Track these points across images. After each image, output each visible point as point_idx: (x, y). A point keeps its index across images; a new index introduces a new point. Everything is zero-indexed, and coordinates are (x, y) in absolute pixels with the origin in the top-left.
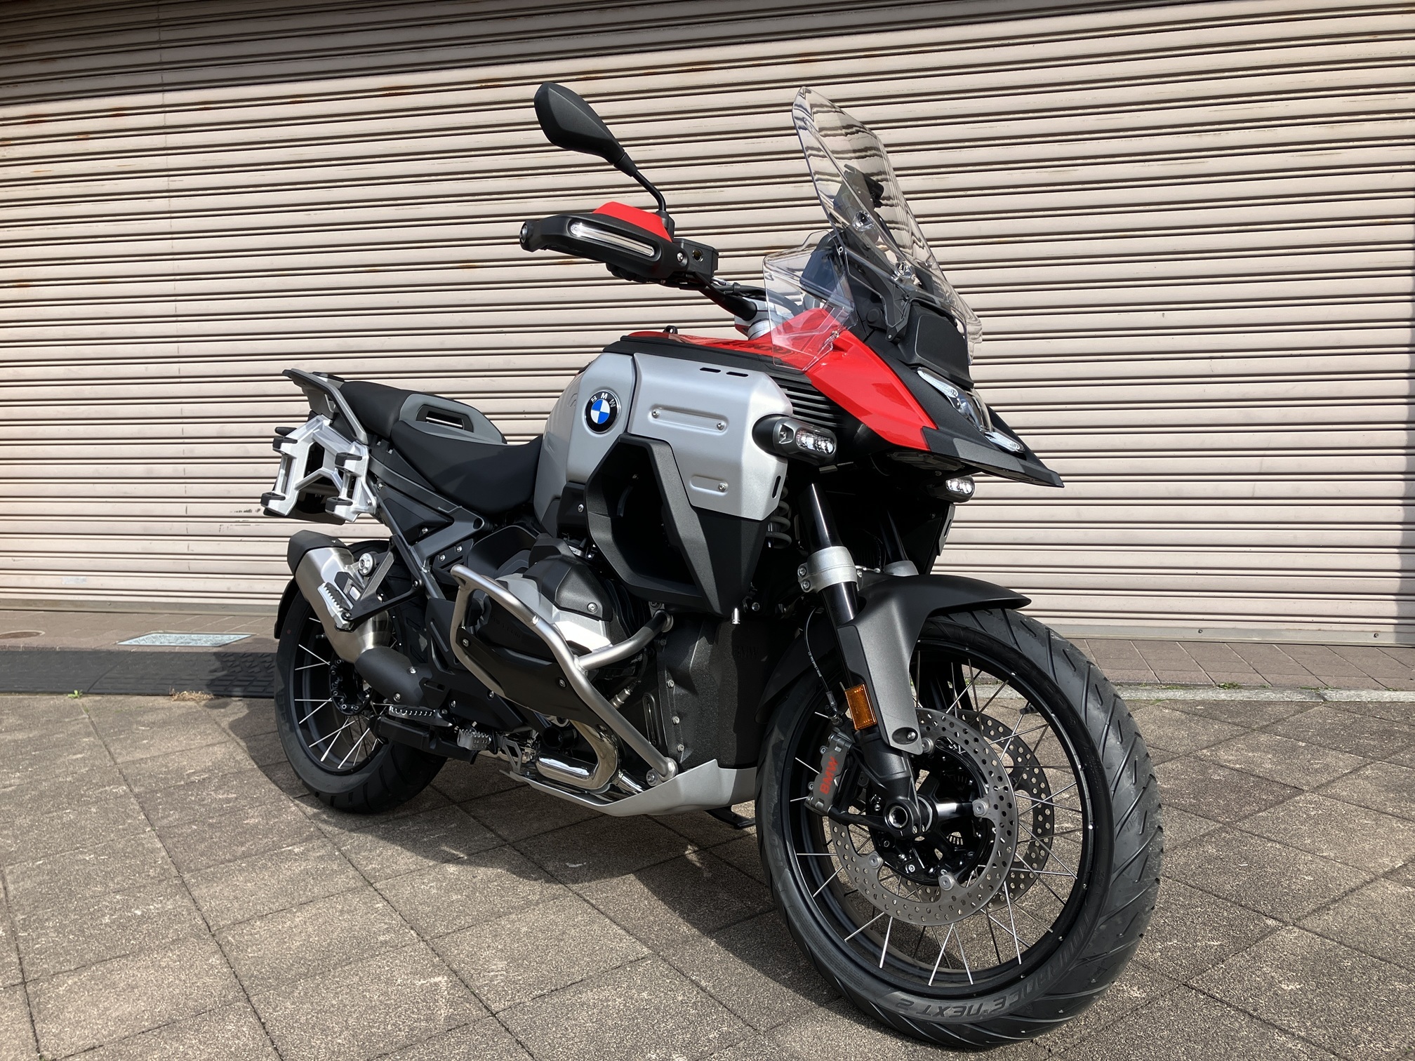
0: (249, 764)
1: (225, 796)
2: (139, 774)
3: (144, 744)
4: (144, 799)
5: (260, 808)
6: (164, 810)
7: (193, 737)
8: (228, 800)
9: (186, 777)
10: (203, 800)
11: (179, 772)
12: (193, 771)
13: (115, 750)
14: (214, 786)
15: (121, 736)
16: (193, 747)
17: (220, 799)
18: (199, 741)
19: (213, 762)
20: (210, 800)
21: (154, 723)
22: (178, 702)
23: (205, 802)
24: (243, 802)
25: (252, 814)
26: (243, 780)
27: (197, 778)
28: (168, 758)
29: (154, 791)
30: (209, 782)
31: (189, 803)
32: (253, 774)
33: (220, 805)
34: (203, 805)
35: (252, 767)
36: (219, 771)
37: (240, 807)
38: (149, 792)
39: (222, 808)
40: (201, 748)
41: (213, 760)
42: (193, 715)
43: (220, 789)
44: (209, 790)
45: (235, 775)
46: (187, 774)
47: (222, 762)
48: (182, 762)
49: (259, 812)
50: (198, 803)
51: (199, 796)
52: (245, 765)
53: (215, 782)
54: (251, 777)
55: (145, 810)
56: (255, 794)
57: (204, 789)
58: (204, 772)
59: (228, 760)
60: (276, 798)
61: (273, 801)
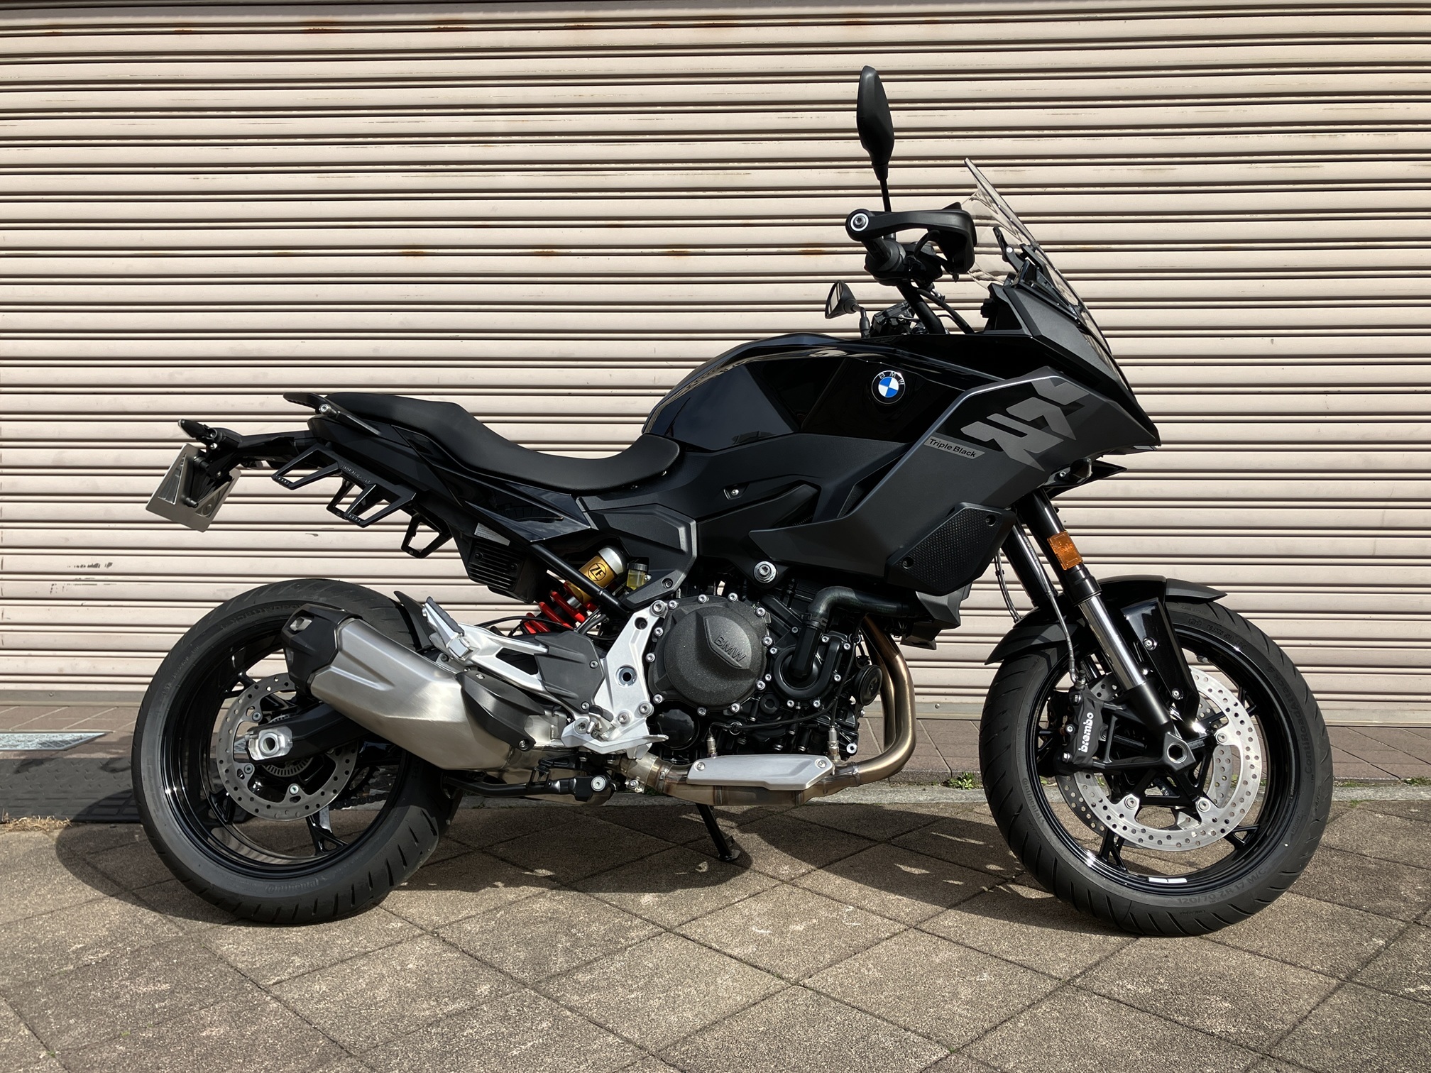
0: (168, 929)
1: (151, 988)
4: (17, 999)
5: (218, 1007)
6: (57, 1017)
8: (160, 996)
9: (73, 956)
10: (117, 998)
11: (59, 948)
12: (81, 946)
14: (126, 970)
16: (66, 905)
17: (144, 994)
18: (72, 895)
19: (108, 930)
20: (128, 996)
22: (18, 834)
23: (122, 1001)
24: (186, 998)
25: (209, 1019)
26: (170, 958)
27: (92, 957)
28: (32, 924)
29: (29, 984)
30: (116, 965)
31: (96, 1002)
32: (182, 948)
33: (149, 1004)
34: (121, 1006)
35: (175, 935)
36: (125, 945)
37: (184, 1006)
38: (20, 986)
39: (155, 1010)
40: (80, 906)
41: (107, 926)
42: (46, 852)
43: (138, 977)
44: (120, 978)
45: (154, 949)
46: (74, 952)
47: (124, 929)
48: (58, 930)
49: (220, 1016)
50: (110, 1002)
51: (107, 991)
52: (163, 932)
53: (125, 964)
54: (182, 952)
55: (26, 1019)
56: (199, 981)
57: (111, 977)
58: (101, 946)
59: (132, 925)
60: (237, 988)
61: (235, 993)
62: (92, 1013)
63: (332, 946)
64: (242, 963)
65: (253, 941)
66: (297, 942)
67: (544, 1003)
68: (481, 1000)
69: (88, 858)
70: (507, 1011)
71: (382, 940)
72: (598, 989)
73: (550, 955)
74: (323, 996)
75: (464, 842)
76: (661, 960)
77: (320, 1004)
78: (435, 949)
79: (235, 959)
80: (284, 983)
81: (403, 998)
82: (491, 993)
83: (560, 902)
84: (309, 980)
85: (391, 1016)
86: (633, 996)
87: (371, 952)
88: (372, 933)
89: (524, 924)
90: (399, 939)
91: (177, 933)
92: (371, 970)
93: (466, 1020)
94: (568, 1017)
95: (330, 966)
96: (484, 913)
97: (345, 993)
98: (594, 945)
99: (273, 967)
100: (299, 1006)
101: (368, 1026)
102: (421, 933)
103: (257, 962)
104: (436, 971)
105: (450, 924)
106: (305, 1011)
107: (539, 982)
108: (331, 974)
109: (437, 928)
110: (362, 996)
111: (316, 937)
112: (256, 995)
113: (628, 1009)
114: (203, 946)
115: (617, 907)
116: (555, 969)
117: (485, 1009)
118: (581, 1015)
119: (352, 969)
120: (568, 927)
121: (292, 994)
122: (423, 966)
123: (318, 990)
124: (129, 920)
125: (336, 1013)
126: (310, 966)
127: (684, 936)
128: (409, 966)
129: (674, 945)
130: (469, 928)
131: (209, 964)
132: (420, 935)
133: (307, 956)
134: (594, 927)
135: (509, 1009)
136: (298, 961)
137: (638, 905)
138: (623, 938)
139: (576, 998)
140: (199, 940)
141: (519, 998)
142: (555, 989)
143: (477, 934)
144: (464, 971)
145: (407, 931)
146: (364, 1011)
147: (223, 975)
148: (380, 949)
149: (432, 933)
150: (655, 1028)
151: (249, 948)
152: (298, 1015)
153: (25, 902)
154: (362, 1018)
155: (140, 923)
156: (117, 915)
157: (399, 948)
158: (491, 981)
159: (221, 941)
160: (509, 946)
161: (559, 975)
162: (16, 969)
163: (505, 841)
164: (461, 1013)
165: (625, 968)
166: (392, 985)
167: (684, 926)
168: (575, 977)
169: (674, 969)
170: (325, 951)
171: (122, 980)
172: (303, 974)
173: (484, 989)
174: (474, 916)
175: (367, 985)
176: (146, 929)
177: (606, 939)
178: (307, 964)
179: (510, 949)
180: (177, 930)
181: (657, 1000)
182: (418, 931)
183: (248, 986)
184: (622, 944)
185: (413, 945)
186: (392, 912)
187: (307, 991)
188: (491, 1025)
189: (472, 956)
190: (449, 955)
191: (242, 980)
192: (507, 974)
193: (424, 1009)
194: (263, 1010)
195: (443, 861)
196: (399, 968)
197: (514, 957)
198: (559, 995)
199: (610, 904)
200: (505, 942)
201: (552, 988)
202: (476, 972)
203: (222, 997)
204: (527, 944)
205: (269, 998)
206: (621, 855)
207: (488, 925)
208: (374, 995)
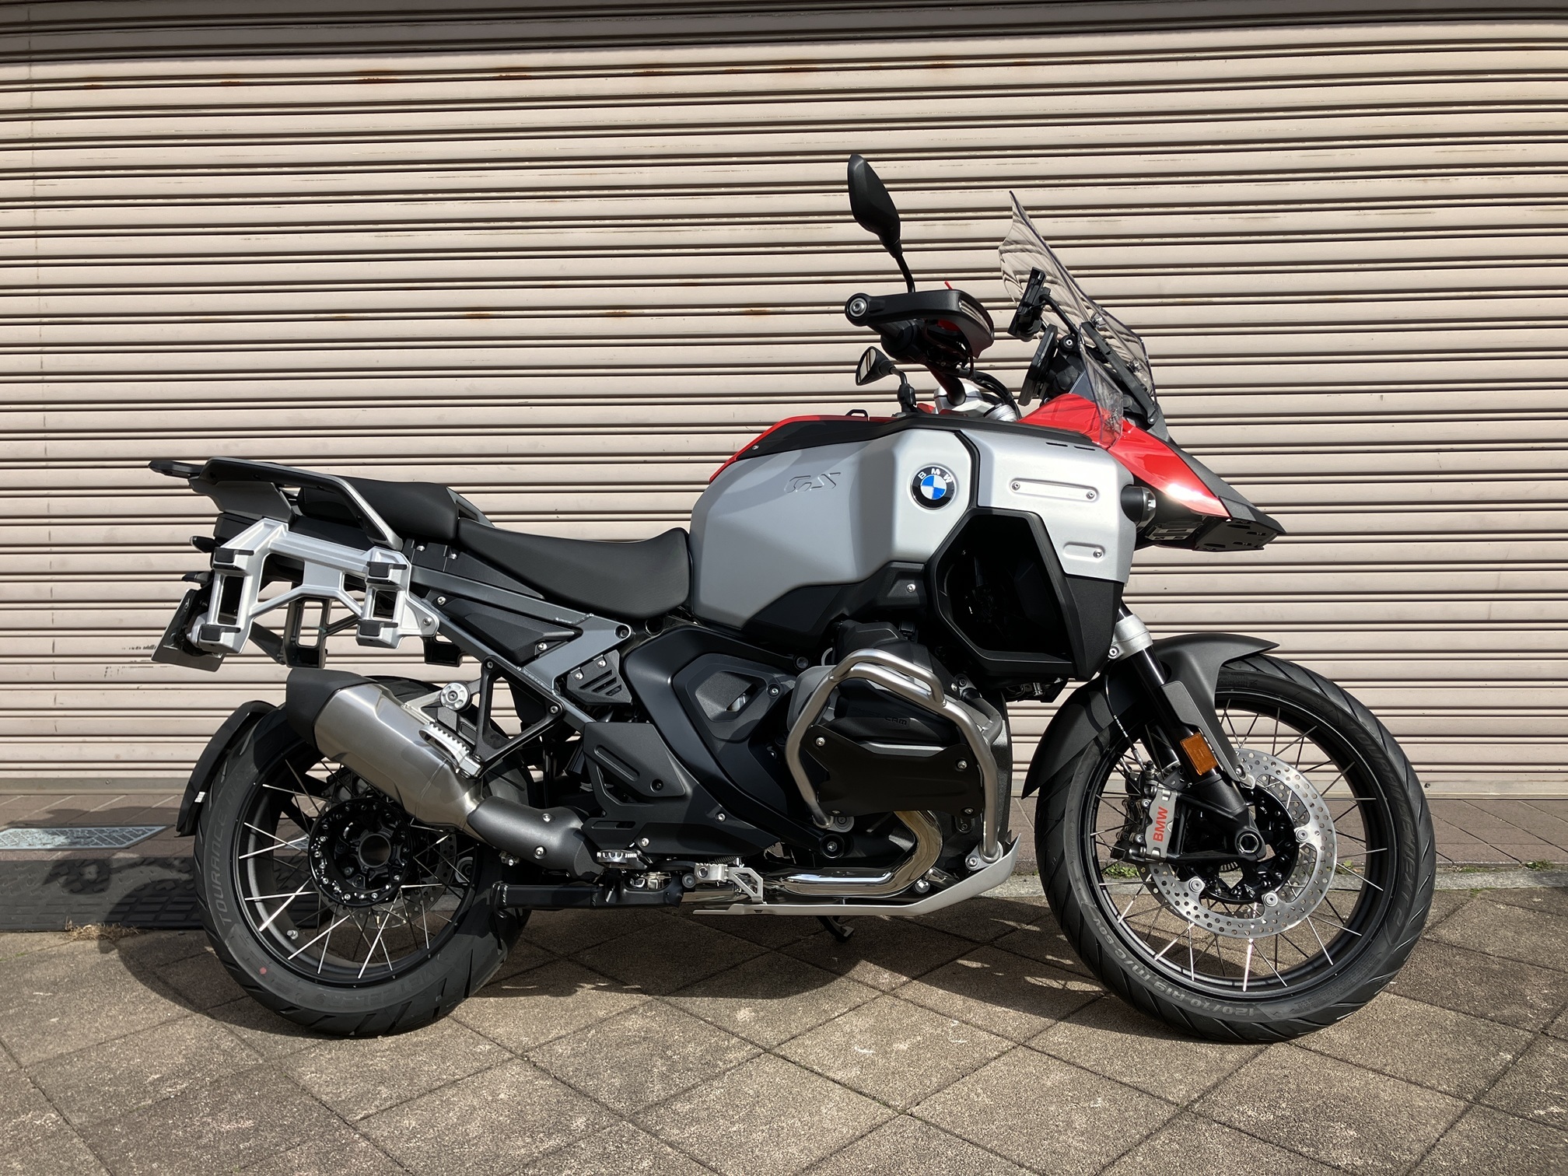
0: (248, 1056)
1: (233, 1126)
2: (69, 1087)
3: (54, 1025)
4: (96, 1140)
5: (305, 1147)
6: (138, 1160)
7: (131, 1008)
8: (244, 1135)
9: (150, 1089)
10: (200, 1137)
11: (134, 1078)
12: (158, 1076)
13: (10, 1037)
14: (206, 1104)
15: (11, 1012)
16: (139, 1028)
17: (228, 1132)
18: (147, 1015)
19: (185, 1057)
20: (210, 1135)
21: (55, 983)
22: (82, 943)
23: (204, 1141)
24: (271, 1137)
25: (296, 1161)
26: (251, 1090)
27: (170, 1090)
28: (105, 1050)
29: (107, 1122)
30: (196, 1098)
31: (178, 1144)
32: (264, 1078)
33: (233, 1145)
34: (204, 1147)
35: (255, 1062)
36: (203, 1075)
37: (270, 1146)
38: (99, 1124)
39: (240, 1152)
40: (155, 1028)
41: (184, 1052)
42: (114, 965)
43: (220, 1112)
44: (201, 1114)
45: (234, 1080)
46: (151, 1084)
47: (201, 1056)
48: (132, 1058)
49: (308, 1158)
50: (192, 1142)
51: (189, 1129)
52: (242, 1059)
53: (205, 1097)
54: (263, 1083)
55: (106, 1163)
56: (284, 1117)
57: (192, 1113)
58: (178, 1076)
59: (209, 1051)
60: (324, 1124)
61: (322, 1130)
62: (175, 1156)
63: (419, 1073)
64: (327, 1094)
65: (336, 1068)
66: (382, 1070)
67: (643, 1138)
68: (577, 1136)
69: (159, 971)
70: (605, 1148)
71: (470, 1065)
72: (698, 1122)
73: (646, 1082)
74: (414, 1133)
75: (549, 948)
76: (762, 1086)
77: (410, 1142)
78: (526, 1076)
79: (319, 1091)
80: (371, 1118)
81: (496, 1134)
82: (587, 1126)
83: (653, 1018)
84: (397, 1115)
85: (485, 1156)
86: (735, 1129)
87: (459, 1080)
88: (459, 1057)
89: (617, 1045)
90: (488, 1064)
91: (257, 1060)
92: (462, 1101)
93: (564, 1160)
94: (669, 1155)
95: (418, 1097)
96: (574, 1032)
97: (436, 1129)
98: (691, 1070)
99: (360, 1098)
100: (389, 1146)
101: (462, 1168)
102: (510, 1057)
103: (342, 1094)
104: (529, 1101)
105: (540, 1046)
106: (396, 1151)
107: (636, 1113)
108: (419, 1107)
109: (527, 1052)
110: (454, 1133)
111: (402, 1062)
112: (343, 1132)
113: (731, 1144)
114: (285, 1075)
115: (712, 1023)
116: (653, 1098)
117: (583, 1146)
118: (682, 1152)
119: (442, 1101)
120: (663, 1048)
121: (380, 1131)
122: (515, 1096)
123: (408, 1126)
124: (206, 1045)
125: (428, 1152)
126: (398, 1097)
127: (783, 1057)
128: (500, 1096)
129: (774, 1068)
130: (560, 1050)
131: (292, 1096)
132: (510, 1059)
133: (394, 1086)
134: (690, 1048)
135: (607, 1145)
136: (385, 1092)
137: (734, 1021)
138: (721, 1060)
139: (675, 1131)
140: (281, 1068)
141: (617, 1132)
142: (654, 1122)
143: (568, 1057)
144: (558, 1101)
145: (496, 1054)
146: (457, 1150)
147: (308, 1109)
148: (469, 1076)
149: (522, 1056)
150: (760, 1167)
151: (333, 1077)
152: (389, 1156)
153: (97, 1025)
154: (455, 1158)
155: (217, 1049)
156: (192, 1039)
157: (489, 1075)
158: (586, 1112)
159: (303, 1068)
160: (604, 1071)
161: (657, 1104)
162: (93, 1104)
163: (593, 946)
164: (557, 1151)
165: (724, 1096)
166: (483, 1119)
167: (783, 1046)
168: (673, 1107)
169: (776, 1096)
170: (412, 1079)
171: (203, 1116)
172: (391, 1107)
173: (580, 1122)
174: (565, 1036)
175: (458, 1119)
176: (224, 1055)
177: (703, 1062)
178: (395, 1095)
179: (604, 1075)
180: (256, 1056)
181: (760, 1133)
182: (508, 1055)
183: (334, 1121)
184: (720, 1068)
185: (503, 1071)
186: (478, 1033)
187: (396, 1128)
188: (590, 1165)
189: (565, 1084)
190: (541, 1082)
191: (329, 1115)
192: (603, 1105)
193: (519, 1147)
194: (352, 1150)
195: (528, 970)
196: (490, 1098)
197: (609, 1084)
198: (658, 1128)
199: (705, 1021)
200: (598, 1066)
201: (651, 1119)
202: (571, 1102)
203: (308, 1136)
204: (622, 1069)
205: (357, 1136)
206: (713, 963)
207: (580, 1047)
208: (466, 1130)
